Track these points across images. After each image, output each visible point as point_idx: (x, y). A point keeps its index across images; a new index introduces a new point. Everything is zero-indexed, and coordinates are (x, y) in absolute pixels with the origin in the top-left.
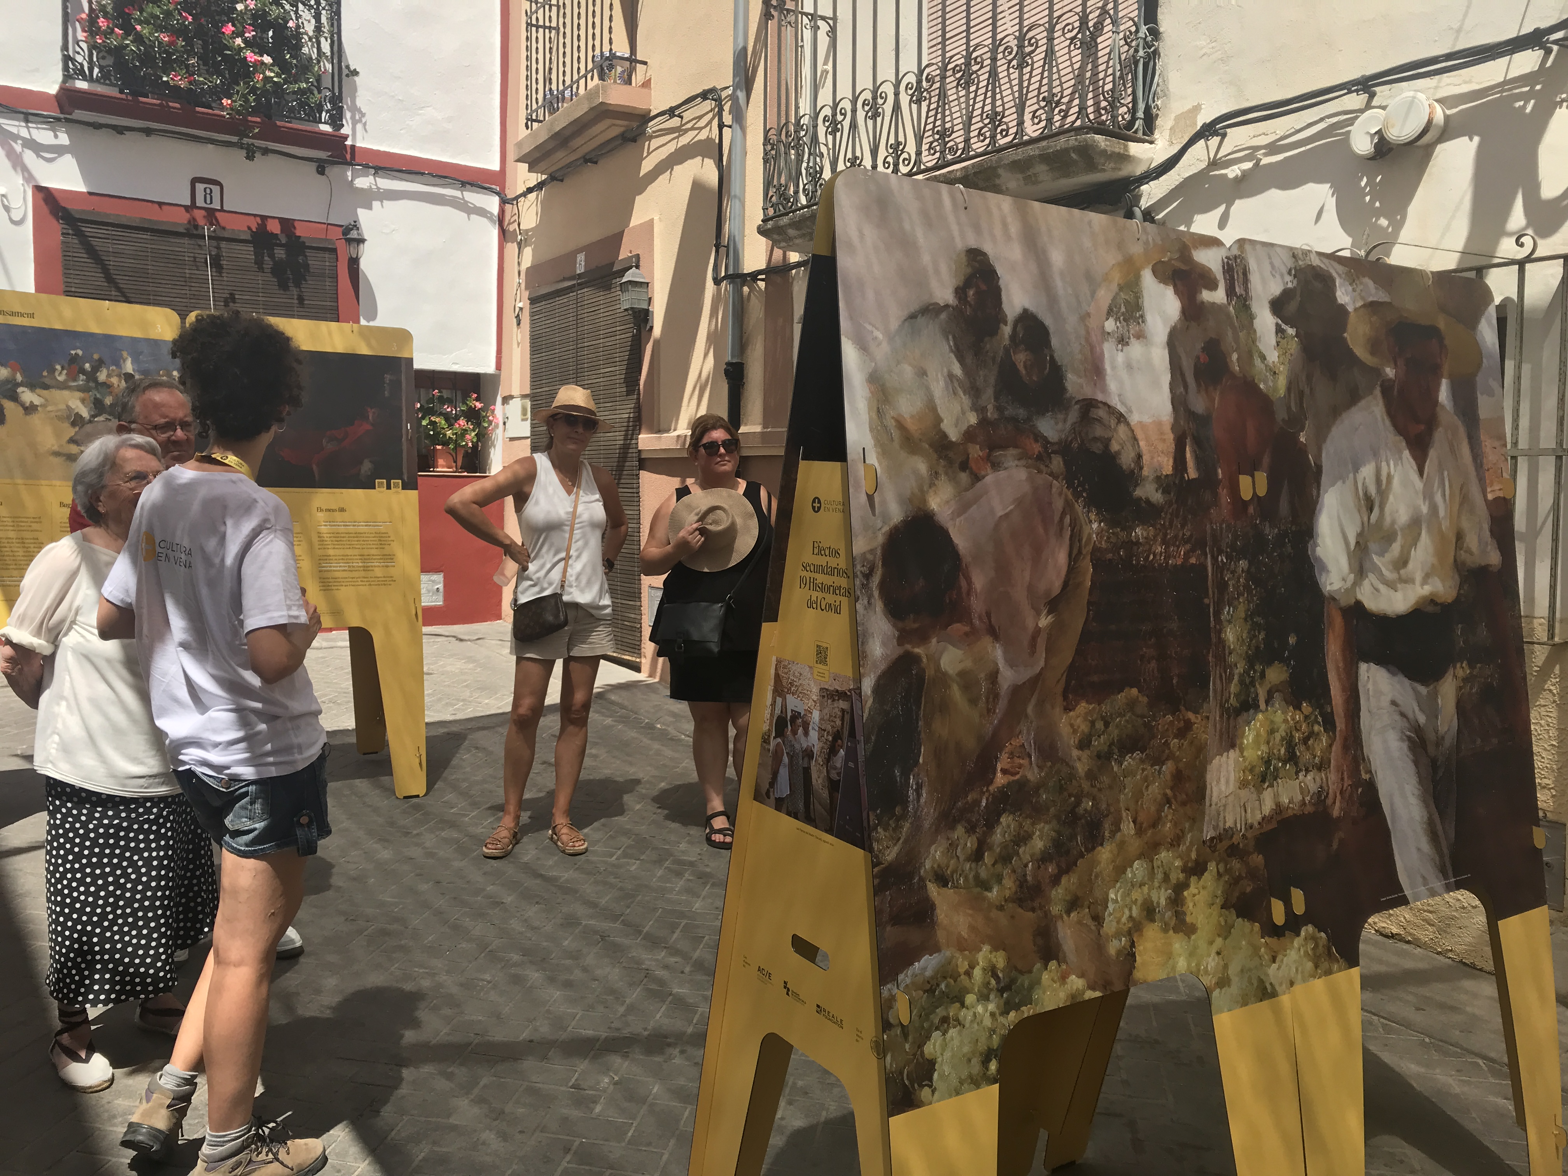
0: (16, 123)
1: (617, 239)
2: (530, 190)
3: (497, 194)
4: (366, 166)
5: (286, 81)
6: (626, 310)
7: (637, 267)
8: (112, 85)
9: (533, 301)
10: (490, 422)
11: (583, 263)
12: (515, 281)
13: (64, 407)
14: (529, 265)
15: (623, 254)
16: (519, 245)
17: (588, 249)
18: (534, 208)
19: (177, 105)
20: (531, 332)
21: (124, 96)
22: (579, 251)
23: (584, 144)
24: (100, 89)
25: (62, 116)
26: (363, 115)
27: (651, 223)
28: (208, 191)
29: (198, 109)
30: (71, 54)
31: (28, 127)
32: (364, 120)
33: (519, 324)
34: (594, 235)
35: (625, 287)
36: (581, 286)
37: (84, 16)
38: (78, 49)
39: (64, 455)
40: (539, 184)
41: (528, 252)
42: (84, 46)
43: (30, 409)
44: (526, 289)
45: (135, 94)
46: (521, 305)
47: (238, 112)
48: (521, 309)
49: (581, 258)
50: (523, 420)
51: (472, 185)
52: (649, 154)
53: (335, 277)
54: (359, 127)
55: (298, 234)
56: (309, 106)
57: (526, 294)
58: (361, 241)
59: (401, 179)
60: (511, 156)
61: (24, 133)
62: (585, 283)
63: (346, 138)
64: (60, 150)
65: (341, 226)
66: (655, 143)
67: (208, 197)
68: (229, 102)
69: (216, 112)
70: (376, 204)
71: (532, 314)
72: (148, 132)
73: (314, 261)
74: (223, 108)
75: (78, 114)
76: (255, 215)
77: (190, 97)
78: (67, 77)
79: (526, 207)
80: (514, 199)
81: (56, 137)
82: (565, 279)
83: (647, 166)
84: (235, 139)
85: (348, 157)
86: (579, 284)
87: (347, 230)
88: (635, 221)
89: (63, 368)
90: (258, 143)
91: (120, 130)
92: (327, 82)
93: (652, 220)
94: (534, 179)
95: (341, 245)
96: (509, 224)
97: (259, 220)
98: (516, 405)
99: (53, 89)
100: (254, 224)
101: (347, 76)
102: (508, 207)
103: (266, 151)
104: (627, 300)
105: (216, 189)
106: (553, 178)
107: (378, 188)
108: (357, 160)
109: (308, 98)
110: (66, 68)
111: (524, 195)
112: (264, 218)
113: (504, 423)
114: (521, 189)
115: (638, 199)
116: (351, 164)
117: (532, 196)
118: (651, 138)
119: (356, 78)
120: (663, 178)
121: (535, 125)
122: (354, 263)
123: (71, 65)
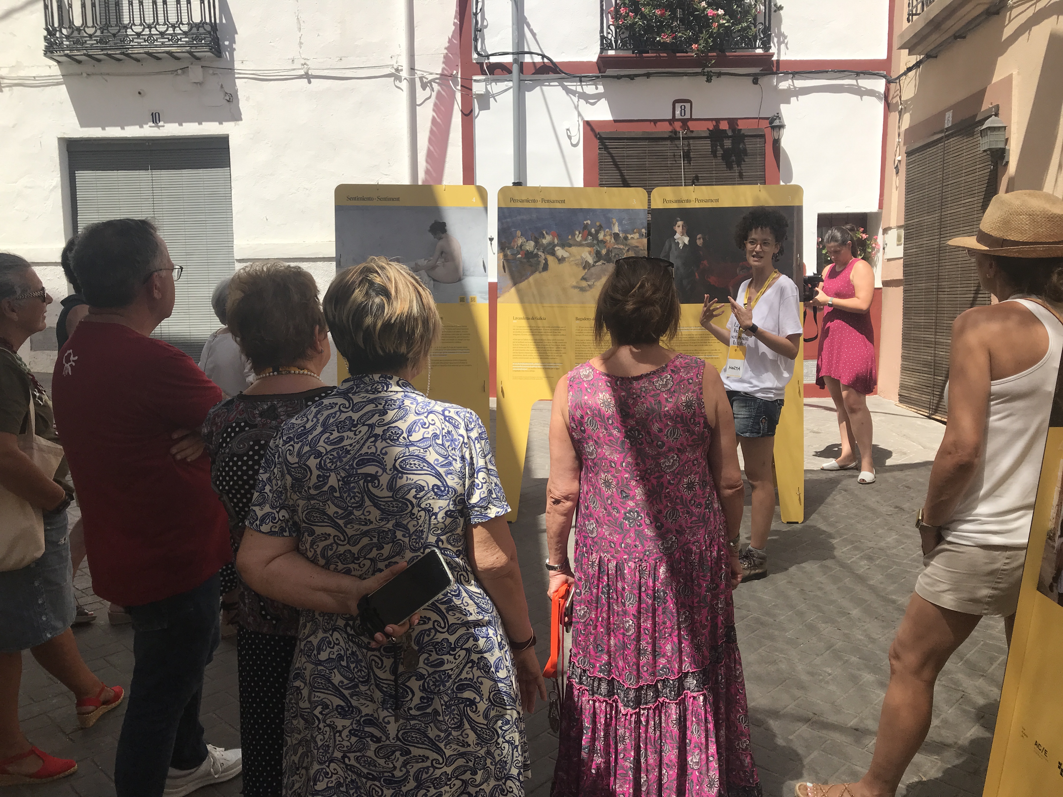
0: (575, 84)
1: (980, 96)
2: (909, 69)
3: (884, 77)
4: (786, 73)
5: (733, 24)
6: (985, 151)
7: (996, 115)
8: (628, 49)
9: (909, 154)
10: (873, 249)
11: (950, 119)
12: (895, 140)
13: (579, 257)
14: (907, 127)
15: (985, 106)
16: (900, 112)
17: (955, 108)
18: (913, 82)
19: (665, 55)
20: (906, 178)
21: (634, 55)
22: (948, 110)
23: (955, 24)
24: (622, 53)
25: (600, 75)
26: (785, 37)
27: (1010, 78)
28: (683, 107)
29: (678, 55)
30: (605, 34)
31: (582, 86)
32: (786, 41)
33: (897, 173)
34: (961, 95)
35: (983, 133)
36: (948, 137)
37: (612, 9)
38: (609, 31)
39: (579, 288)
40: (917, 62)
41: (907, 118)
42: (612, 28)
43: (561, 260)
44: (904, 144)
45: (641, 52)
46: (899, 158)
47: (702, 52)
48: (899, 161)
49: (949, 115)
50: (898, 245)
51: (864, 73)
52: (1010, 21)
53: (763, 155)
54: (783, 46)
55: (740, 128)
56: (748, 38)
57: (904, 149)
58: (781, 127)
59: (812, 78)
60: (896, 45)
61: (579, 89)
62: (952, 134)
63: (772, 55)
64: (598, 97)
65: (768, 118)
66: (1015, 12)
67: (683, 111)
68: (696, 46)
69: (689, 54)
70: (793, 99)
71: (908, 164)
72: (648, 75)
73: (750, 145)
74: (692, 51)
75: (610, 72)
76: (711, 120)
77: (674, 48)
78: (603, 49)
79: (906, 82)
80: (896, 79)
81: (597, 88)
82: (935, 133)
83: (1008, 32)
84: (699, 70)
85: (775, 69)
86: (946, 136)
87: (772, 120)
88: (996, 79)
89: (579, 233)
90: (714, 70)
91: (632, 77)
92: (761, 19)
93: (1012, 75)
94: (913, 59)
95: (768, 132)
96: (893, 98)
97: (714, 123)
98: (893, 234)
99: (594, 58)
100: (711, 126)
101: (775, 11)
102: (892, 86)
103: (719, 75)
104: (985, 143)
105: (688, 105)
106: (929, 56)
107: (795, 88)
108: (781, 70)
109: (747, 33)
110: (602, 44)
111: (905, 74)
112: (718, 121)
113: (884, 249)
114: (903, 69)
115: (1000, 60)
116: (776, 73)
117: (911, 74)
118: (1012, 8)
119: (781, 12)
120: (1022, 40)
121: (915, 18)
122: (776, 143)
123: (605, 42)
